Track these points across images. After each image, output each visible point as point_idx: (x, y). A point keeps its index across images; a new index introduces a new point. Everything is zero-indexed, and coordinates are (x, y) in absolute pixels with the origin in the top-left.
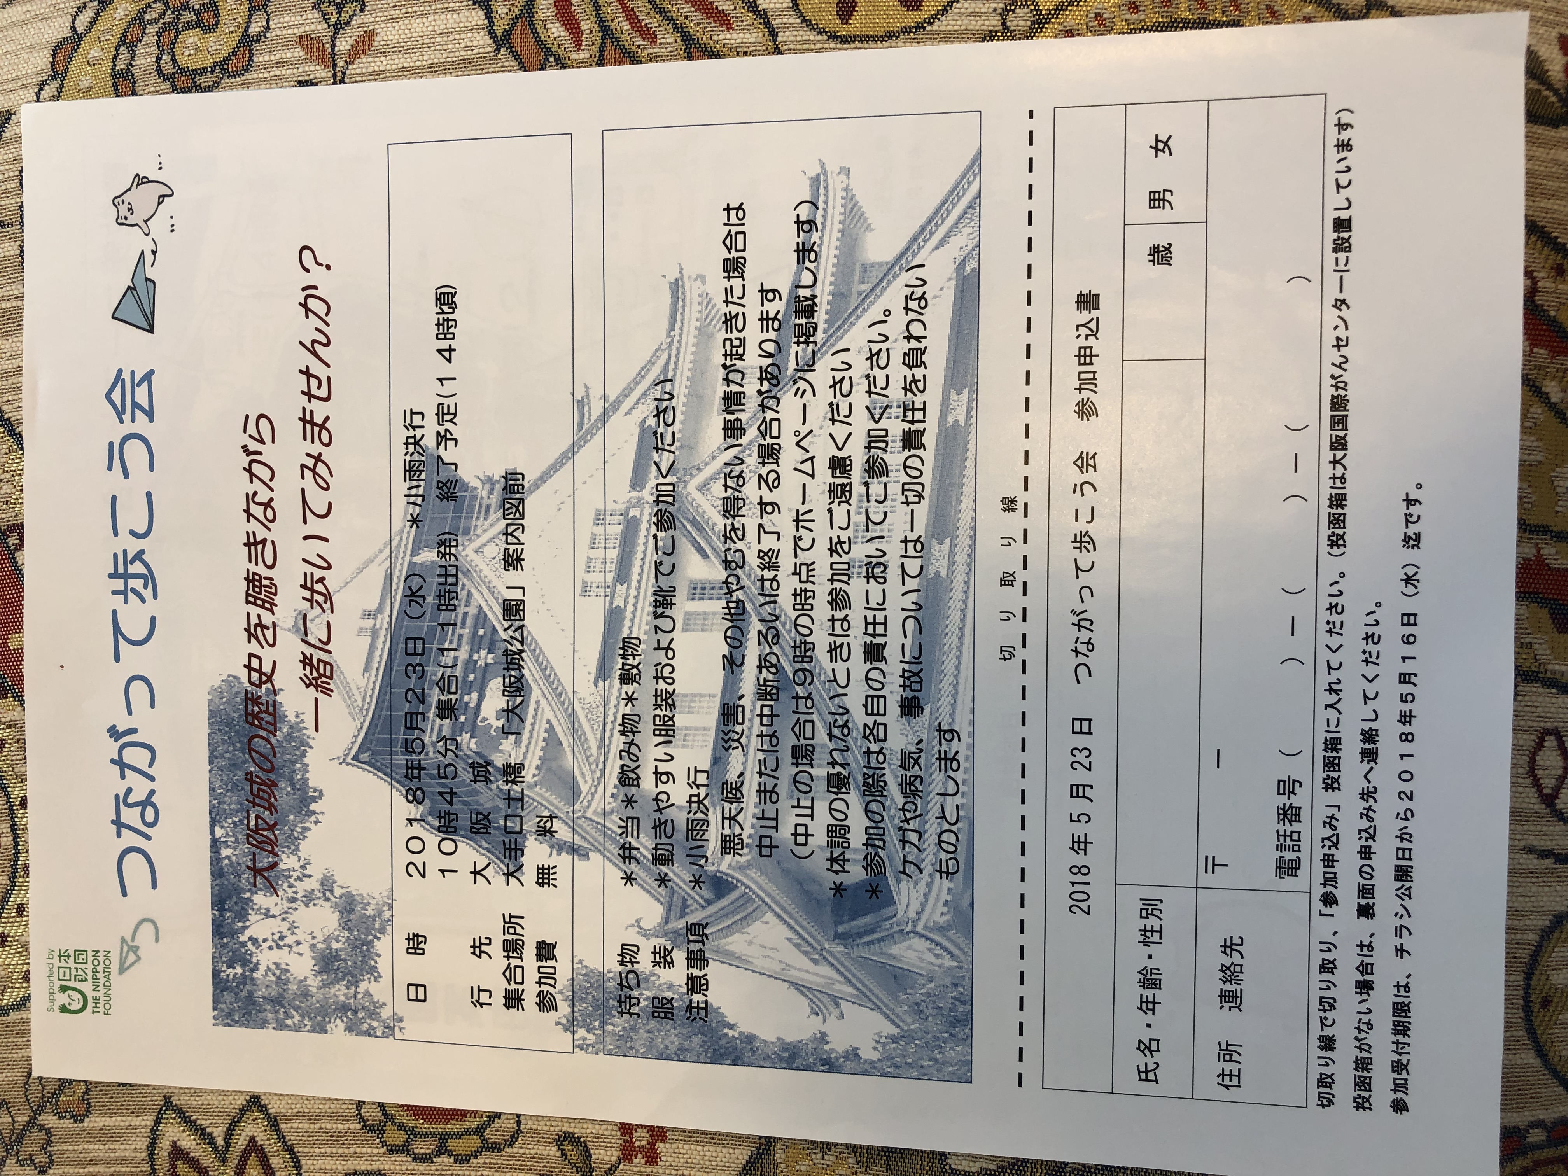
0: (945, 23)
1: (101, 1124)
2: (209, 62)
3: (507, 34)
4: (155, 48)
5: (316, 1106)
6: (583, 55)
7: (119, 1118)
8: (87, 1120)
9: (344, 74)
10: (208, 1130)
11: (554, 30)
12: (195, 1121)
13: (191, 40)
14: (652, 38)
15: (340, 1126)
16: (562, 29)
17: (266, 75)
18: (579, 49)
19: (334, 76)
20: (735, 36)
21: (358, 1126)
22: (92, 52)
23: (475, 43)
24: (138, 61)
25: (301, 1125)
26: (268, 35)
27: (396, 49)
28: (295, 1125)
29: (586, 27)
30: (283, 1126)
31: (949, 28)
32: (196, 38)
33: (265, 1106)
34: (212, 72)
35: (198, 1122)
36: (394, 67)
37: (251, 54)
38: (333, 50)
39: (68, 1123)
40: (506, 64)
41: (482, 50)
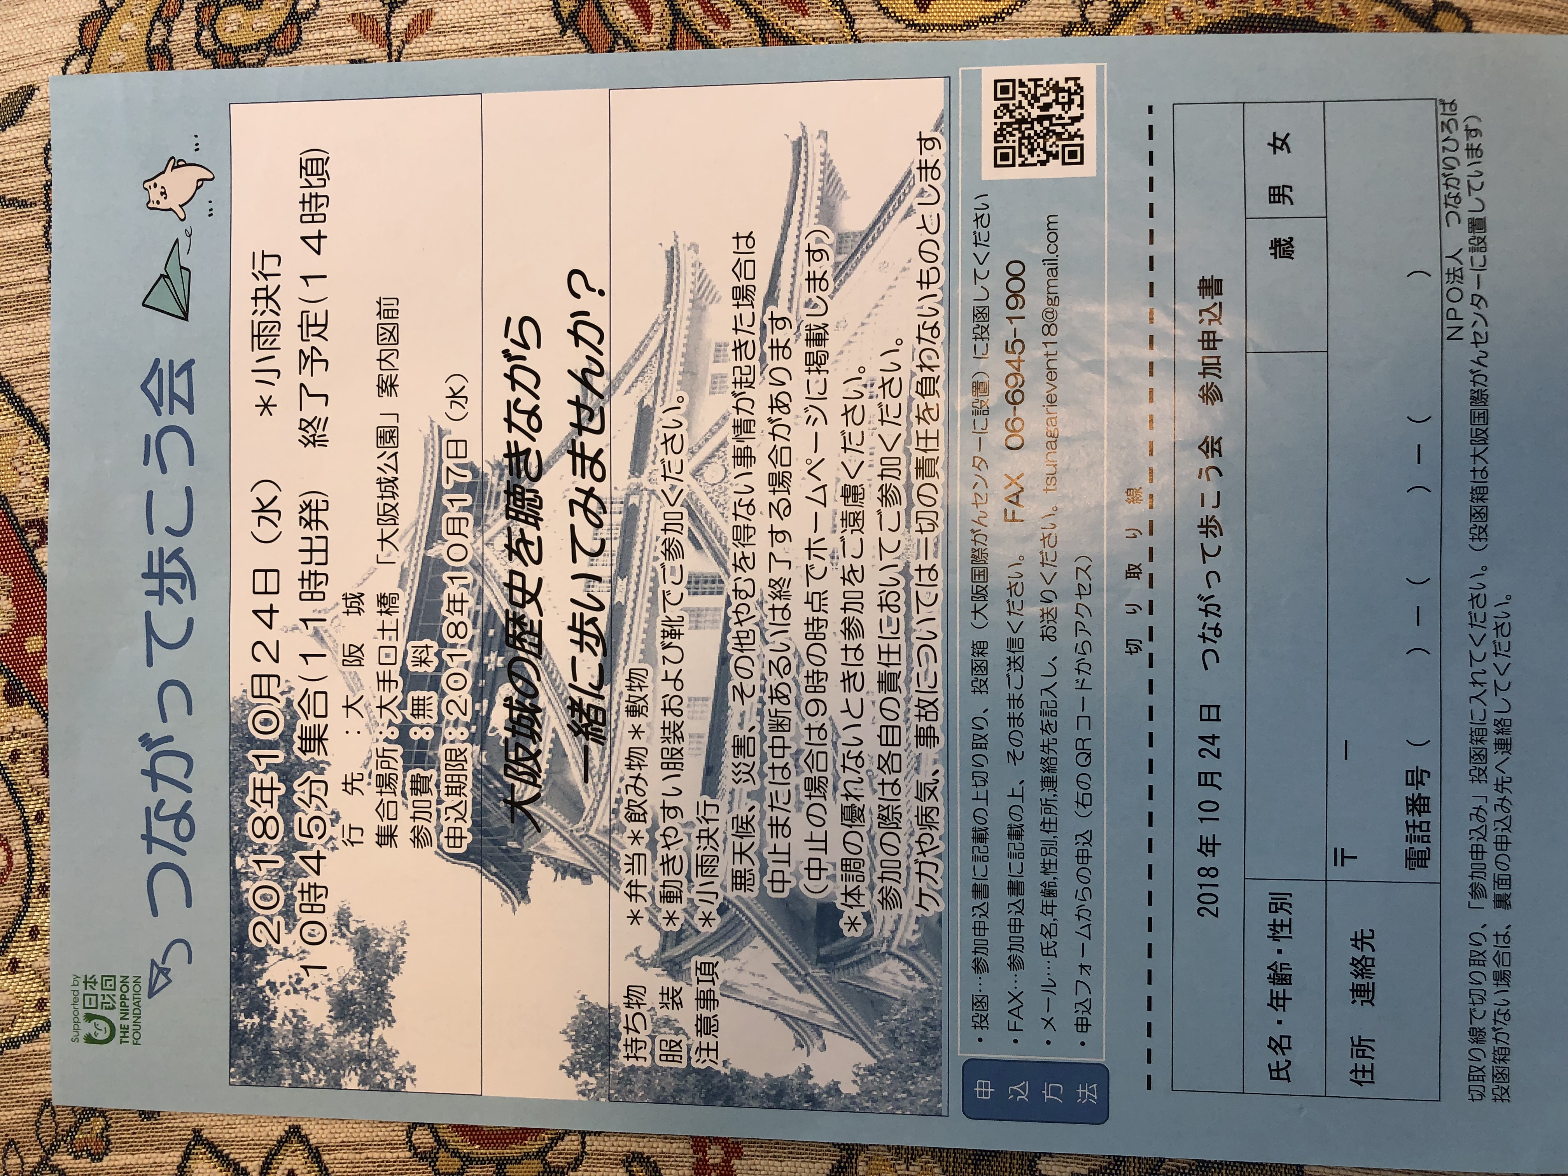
0: (1024, 13)
1: (123, 1162)
2: (253, 40)
3: (574, 16)
4: (193, 24)
5: (362, 1135)
6: (654, 39)
7: (142, 1156)
8: (106, 1158)
9: (400, 53)
10: (242, 1165)
11: (622, 13)
12: (228, 1155)
13: (233, 16)
14: (725, 22)
15: (389, 1155)
16: (632, 11)
17: (317, 53)
18: (649, 33)
19: (390, 55)
20: (811, 22)
21: (409, 1154)
22: (124, 26)
23: (540, 24)
24: (175, 37)
25: (345, 1156)
26: (317, 13)
27: (455, 29)
28: (339, 1156)
29: (657, 10)
30: (325, 1157)
31: (1029, 18)
32: (239, 15)
33: (306, 1136)
34: (257, 49)
35: (231, 1157)
36: (454, 47)
37: (300, 32)
38: (388, 29)
39: (84, 1163)
40: (573, 46)
41: (547, 32)
